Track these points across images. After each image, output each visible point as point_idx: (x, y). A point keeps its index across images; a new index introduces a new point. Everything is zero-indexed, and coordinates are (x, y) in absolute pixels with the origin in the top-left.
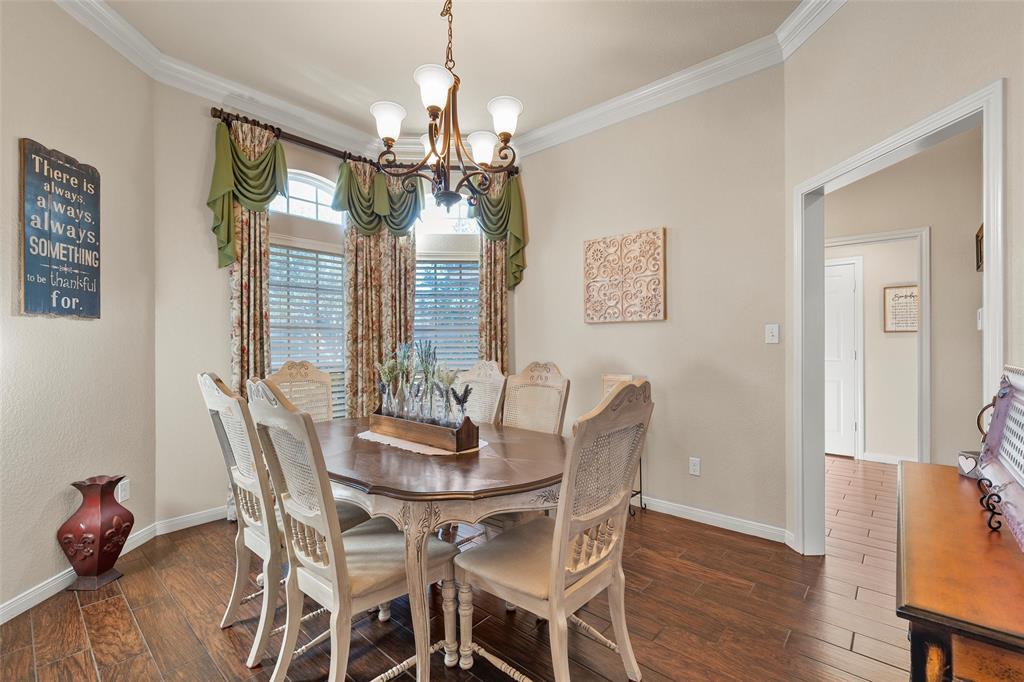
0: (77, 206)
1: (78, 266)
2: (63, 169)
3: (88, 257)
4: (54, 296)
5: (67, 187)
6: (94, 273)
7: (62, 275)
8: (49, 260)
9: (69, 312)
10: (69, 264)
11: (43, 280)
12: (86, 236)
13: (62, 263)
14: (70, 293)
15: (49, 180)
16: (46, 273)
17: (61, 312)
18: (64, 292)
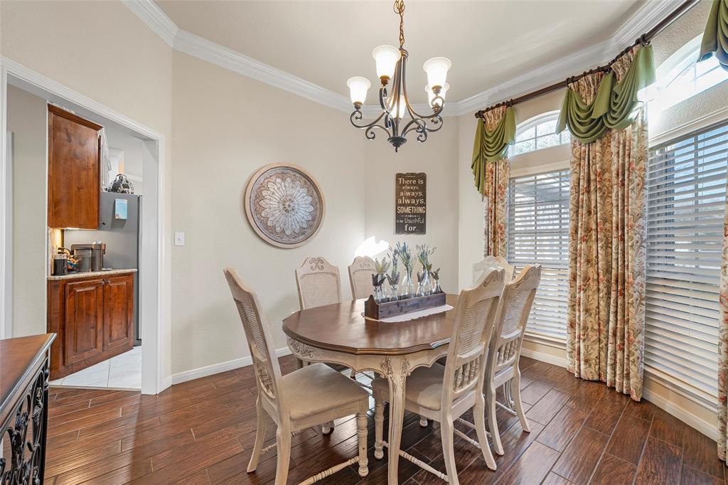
0: (416, 190)
1: (416, 214)
2: (409, 179)
3: (420, 210)
4: (406, 227)
5: (412, 185)
6: (423, 216)
7: (409, 218)
8: (404, 214)
9: (412, 232)
10: (412, 214)
11: (402, 221)
12: (419, 202)
13: (409, 214)
14: (412, 225)
15: (404, 185)
16: (403, 219)
17: (409, 232)
18: (410, 225)
